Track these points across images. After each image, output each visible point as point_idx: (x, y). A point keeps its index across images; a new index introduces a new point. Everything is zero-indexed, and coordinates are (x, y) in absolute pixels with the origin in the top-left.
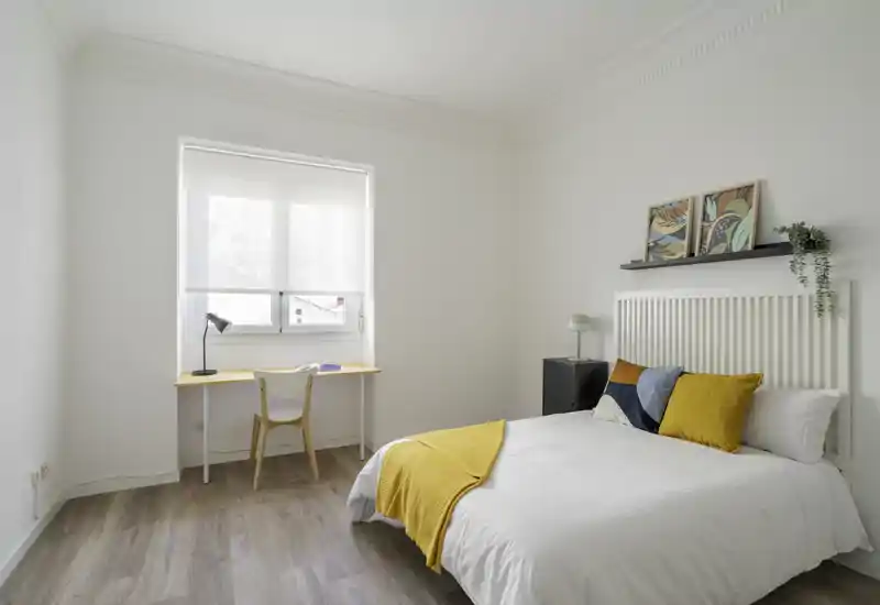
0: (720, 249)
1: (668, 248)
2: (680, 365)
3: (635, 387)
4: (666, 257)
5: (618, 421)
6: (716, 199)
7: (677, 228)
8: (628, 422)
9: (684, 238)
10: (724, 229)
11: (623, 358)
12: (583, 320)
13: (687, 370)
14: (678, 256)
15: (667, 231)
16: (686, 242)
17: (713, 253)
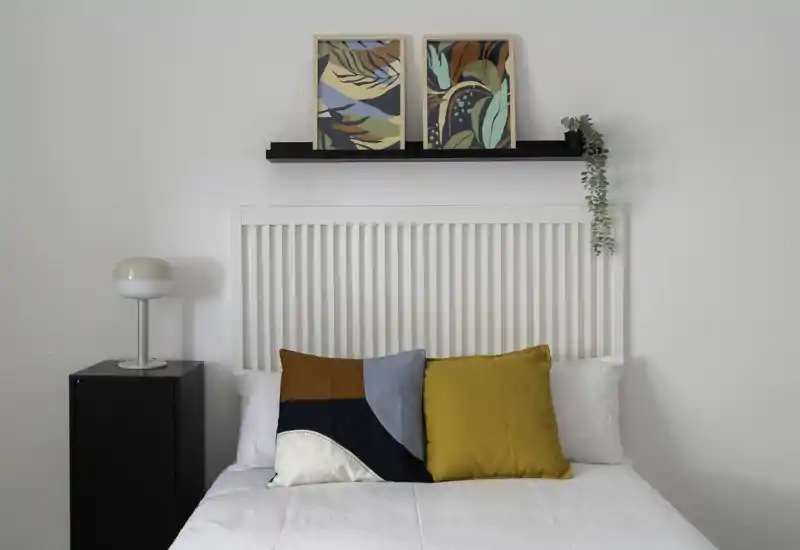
0: (461, 141)
1: (363, 126)
2: (420, 346)
3: (364, 400)
4: (360, 145)
5: (347, 479)
6: (449, 54)
7: (379, 91)
8: (371, 474)
9: (397, 113)
10: (466, 107)
11: (293, 348)
12: (162, 270)
13: (433, 355)
14: (386, 143)
15: (356, 92)
16: (399, 121)
17: (451, 145)
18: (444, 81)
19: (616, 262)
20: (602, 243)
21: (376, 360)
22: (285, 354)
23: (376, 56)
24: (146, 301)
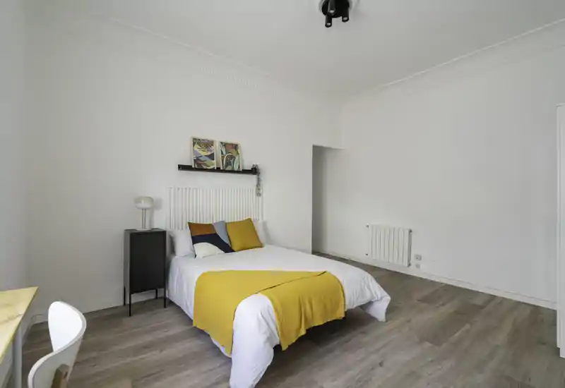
0: (229, 168)
1: (205, 162)
2: (224, 219)
3: (216, 233)
4: (205, 167)
6: (225, 146)
7: (209, 153)
9: (213, 159)
10: (230, 160)
13: (227, 222)
14: (212, 167)
15: (203, 153)
16: (214, 161)
17: (227, 169)
18: (224, 153)
19: (260, 198)
20: (259, 194)
21: (216, 223)
22: (190, 224)
23: (208, 144)
24: (145, 210)
